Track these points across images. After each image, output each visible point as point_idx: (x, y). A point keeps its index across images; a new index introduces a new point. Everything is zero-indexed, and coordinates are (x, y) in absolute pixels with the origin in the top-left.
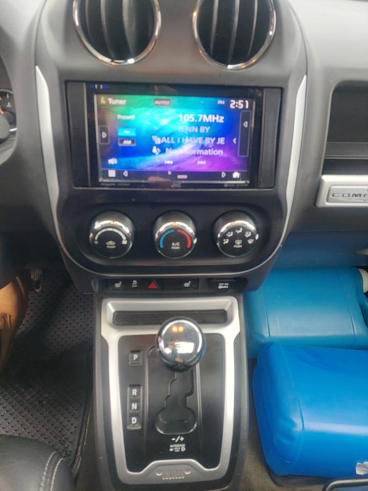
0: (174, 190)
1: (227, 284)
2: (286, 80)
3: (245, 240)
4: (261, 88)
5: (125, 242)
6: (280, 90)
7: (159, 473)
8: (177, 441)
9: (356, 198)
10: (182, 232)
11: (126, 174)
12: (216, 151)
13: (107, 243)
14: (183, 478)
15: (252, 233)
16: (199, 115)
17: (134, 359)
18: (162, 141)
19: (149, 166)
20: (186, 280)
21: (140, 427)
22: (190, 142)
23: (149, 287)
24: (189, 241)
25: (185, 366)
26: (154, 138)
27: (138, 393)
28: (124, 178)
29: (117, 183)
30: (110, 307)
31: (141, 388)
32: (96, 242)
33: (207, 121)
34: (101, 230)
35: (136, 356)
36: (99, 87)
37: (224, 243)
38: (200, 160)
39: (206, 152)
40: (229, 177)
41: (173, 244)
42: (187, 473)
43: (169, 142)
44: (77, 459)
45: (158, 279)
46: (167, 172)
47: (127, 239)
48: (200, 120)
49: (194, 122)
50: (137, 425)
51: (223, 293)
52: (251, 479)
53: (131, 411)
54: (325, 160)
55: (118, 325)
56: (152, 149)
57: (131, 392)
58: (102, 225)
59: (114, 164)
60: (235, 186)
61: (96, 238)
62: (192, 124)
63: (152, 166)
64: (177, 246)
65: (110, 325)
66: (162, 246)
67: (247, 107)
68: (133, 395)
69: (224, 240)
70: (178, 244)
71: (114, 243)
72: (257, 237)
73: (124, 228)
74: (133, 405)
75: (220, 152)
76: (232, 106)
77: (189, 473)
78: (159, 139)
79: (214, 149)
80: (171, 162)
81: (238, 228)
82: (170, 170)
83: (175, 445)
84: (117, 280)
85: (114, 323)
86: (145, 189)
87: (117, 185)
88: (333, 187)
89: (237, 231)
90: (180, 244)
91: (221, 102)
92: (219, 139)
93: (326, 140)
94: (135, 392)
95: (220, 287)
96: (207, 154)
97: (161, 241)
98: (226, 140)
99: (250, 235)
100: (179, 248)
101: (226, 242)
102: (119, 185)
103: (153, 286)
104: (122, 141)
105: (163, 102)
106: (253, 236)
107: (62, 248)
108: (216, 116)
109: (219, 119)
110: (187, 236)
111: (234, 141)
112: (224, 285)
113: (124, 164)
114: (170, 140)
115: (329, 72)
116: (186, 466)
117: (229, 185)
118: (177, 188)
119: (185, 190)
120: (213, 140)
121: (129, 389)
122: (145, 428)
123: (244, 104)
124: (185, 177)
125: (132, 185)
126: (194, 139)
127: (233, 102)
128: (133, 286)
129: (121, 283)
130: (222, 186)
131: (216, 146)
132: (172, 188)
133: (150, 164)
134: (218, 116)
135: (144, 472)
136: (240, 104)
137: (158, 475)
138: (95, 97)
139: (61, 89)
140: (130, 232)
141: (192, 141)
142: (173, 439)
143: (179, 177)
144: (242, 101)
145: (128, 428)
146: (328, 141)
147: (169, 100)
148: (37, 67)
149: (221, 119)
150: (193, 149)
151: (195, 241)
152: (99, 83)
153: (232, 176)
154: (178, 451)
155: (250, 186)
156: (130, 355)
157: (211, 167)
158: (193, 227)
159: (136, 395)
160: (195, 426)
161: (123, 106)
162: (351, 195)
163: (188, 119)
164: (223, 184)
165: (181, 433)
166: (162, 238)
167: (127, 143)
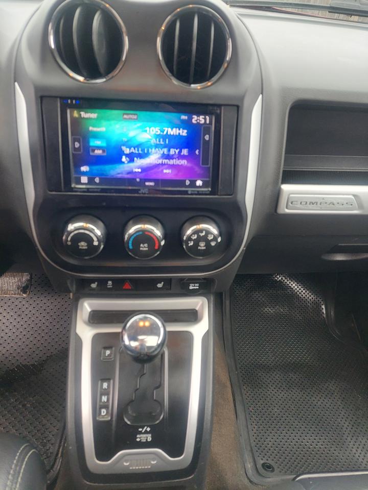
0: (142, 195)
1: (198, 285)
2: (242, 98)
3: (208, 242)
4: (219, 106)
5: (96, 243)
6: (236, 108)
7: (127, 462)
8: (143, 431)
9: (313, 205)
10: (150, 234)
11: (97, 180)
12: (180, 160)
13: (79, 244)
14: (149, 467)
15: (214, 236)
16: (164, 128)
17: (107, 355)
18: (131, 151)
19: (119, 174)
20: (159, 280)
21: (109, 418)
22: (156, 153)
23: (124, 288)
24: (157, 242)
25: (148, 356)
26: (124, 148)
27: (109, 386)
28: (96, 184)
29: (88, 189)
30: (87, 306)
31: (112, 381)
32: (69, 243)
33: (172, 134)
34: (73, 231)
35: (108, 352)
36: (72, 102)
37: (190, 245)
38: (166, 169)
39: (171, 162)
40: (193, 184)
41: (142, 245)
42: (152, 462)
43: (137, 152)
44: (58, 460)
45: (131, 280)
46: (136, 179)
47: (98, 240)
48: (165, 133)
49: (160, 134)
50: (105, 417)
51: (193, 293)
52: (226, 477)
53: (101, 404)
54: (283, 171)
55: (93, 323)
56: (122, 158)
57: (102, 385)
58: (75, 227)
59: (86, 171)
60: (198, 193)
61: (69, 239)
62: (158, 136)
63: (122, 173)
64: (145, 247)
65: (85, 322)
66: (131, 247)
67: (208, 122)
68: (104, 388)
69: (189, 242)
70: (146, 245)
71: (86, 244)
72: (219, 240)
73: (96, 231)
74: (103, 397)
75: (184, 162)
76: (194, 121)
77: (155, 462)
78: (128, 149)
79: (179, 159)
80: (140, 170)
81: (201, 231)
82: (139, 178)
83: (142, 435)
84: (93, 280)
85: (89, 321)
86: (114, 194)
87: (88, 190)
88: (291, 195)
89: (200, 234)
90: (148, 245)
91: (184, 117)
92: (183, 150)
93: (284, 153)
94: (105, 385)
95: (191, 288)
96: (172, 163)
97: (130, 242)
98: (189, 152)
99: (212, 238)
100: (147, 249)
101: (191, 244)
102: (90, 190)
103: (128, 286)
104: (93, 151)
105: (131, 116)
106: (215, 239)
107: (38, 249)
108: (179, 130)
109: (183, 132)
110: (154, 238)
111: (197, 152)
112: (194, 286)
113: (95, 172)
114: (138, 151)
115: (285, 91)
116: (153, 456)
117: (193, 192)
118: (145, 194)
119: (151, 195)
120: (177, 151)
121: (100, 382)
122: (114, 419)
123: (205, 119)
124: (152, 184)
125: (103, 190)
126: (160, 150)
127: (195, 117)
128: (109, 287)
129: (96, 283)
130: (186, 193)
131: (181, 157)
132: (140, 194)
133: (119, 172)
134: (181, 129)
135: (112, 462)
136: (201, 119)
137: (125, 464)
138: (68, 111)
139: (37, 103)
140: (102, 234)
141: (158, 152)
142: (140, 430)
143: (147, 184)
144: (203, 117)
145: (97, 418)
146: (286, 154)
147: (137, 115)
148: (16, 84)
149: (184, 133)
150: (159, 158)
151: (163, 243)
152: (72, 99)
153: (195, 184)
154: (145, 441)
155: (212, 193)
156: (103, 350)
157: (176, 175)
158: (161, 230)
159: (106, 388)
160: (162, 417)
161: (94, 119)
162: (308, 203)
163: (154, 132)
164: (187, 191)
165: (148, 424)
166: (131, 240)
167: (98, 152)
